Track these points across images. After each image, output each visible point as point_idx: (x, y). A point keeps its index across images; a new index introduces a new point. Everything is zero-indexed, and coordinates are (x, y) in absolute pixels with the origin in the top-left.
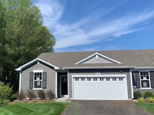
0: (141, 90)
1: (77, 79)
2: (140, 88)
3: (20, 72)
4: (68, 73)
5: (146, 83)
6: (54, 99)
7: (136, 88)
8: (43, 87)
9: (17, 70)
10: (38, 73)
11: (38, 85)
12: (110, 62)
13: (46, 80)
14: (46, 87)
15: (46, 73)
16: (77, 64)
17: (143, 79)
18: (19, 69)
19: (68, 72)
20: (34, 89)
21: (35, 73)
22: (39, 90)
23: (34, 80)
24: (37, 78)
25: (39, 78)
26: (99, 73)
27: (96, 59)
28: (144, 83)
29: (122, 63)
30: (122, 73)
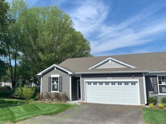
0: (158, 96)
1: (89, 83)
2: (158, 93)
3: (41, 76)
4: (81, 78)
5: (165, 88)
6: (68, 101)
7: (153, 94)
8: (60, 90)
9: (38, 75)
10: (55, 78)
11: (55, 88)
12: (123, 66)
13: (62, 84)
14: (62, 90)
15: (62, 78)
16: (90, 69)
17: (161, 84)
18: (40, 74)
19: (81, 76)
20: (52, 92)
21: (53, 78)
22: (55, 93)
23: (52, 84)
24: (54, 82)
25: (56, 82)
26: (110, 78)
27: (109, 64)
28: (162, 88)
29: (136, 67)
30: (135, 77)
